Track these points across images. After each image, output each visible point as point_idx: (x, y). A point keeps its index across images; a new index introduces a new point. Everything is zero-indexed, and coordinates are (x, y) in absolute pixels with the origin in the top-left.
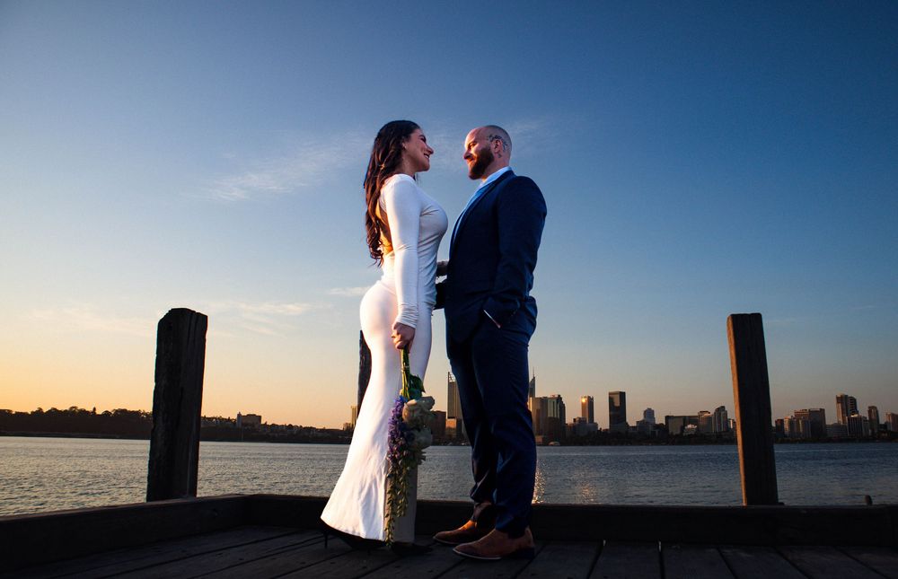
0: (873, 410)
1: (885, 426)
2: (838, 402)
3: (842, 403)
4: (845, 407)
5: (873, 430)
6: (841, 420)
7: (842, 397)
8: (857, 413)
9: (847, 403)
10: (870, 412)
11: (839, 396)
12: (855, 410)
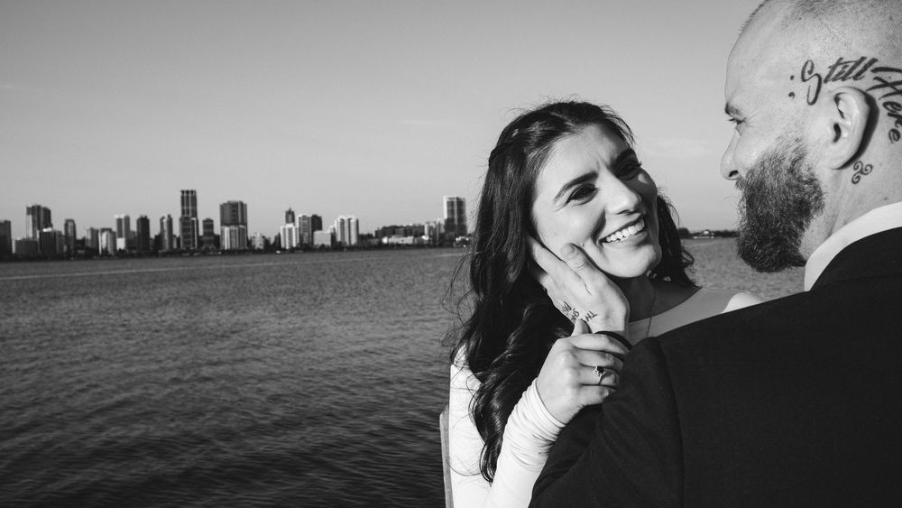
0: (70, 224)
1: (83, 241)
2: (28, 213)
3: (33, 214)
4: (36, 219)
5: (69, 247)
6: (31, 235)
7: (33, 207)
8: (51, 226)
9: (40, 215)
10: (66, 225)
11: (30, 206)
12: (48, 223)
